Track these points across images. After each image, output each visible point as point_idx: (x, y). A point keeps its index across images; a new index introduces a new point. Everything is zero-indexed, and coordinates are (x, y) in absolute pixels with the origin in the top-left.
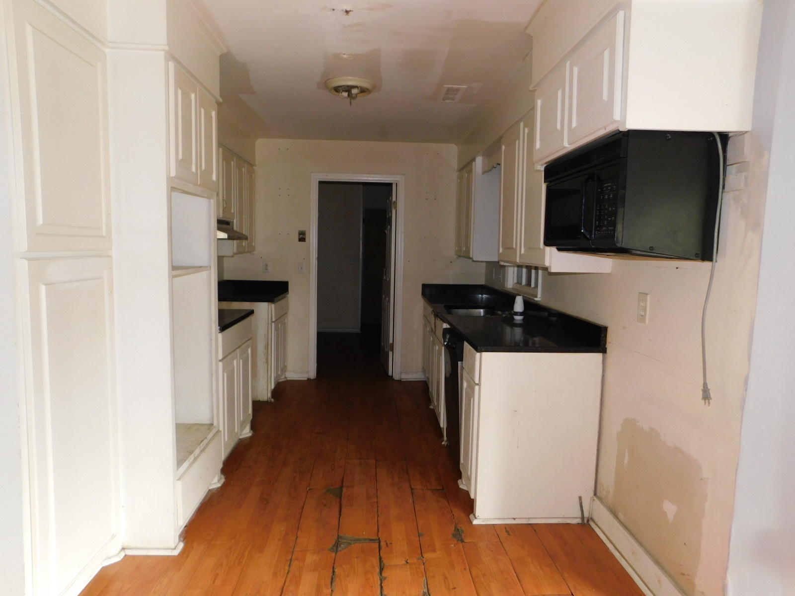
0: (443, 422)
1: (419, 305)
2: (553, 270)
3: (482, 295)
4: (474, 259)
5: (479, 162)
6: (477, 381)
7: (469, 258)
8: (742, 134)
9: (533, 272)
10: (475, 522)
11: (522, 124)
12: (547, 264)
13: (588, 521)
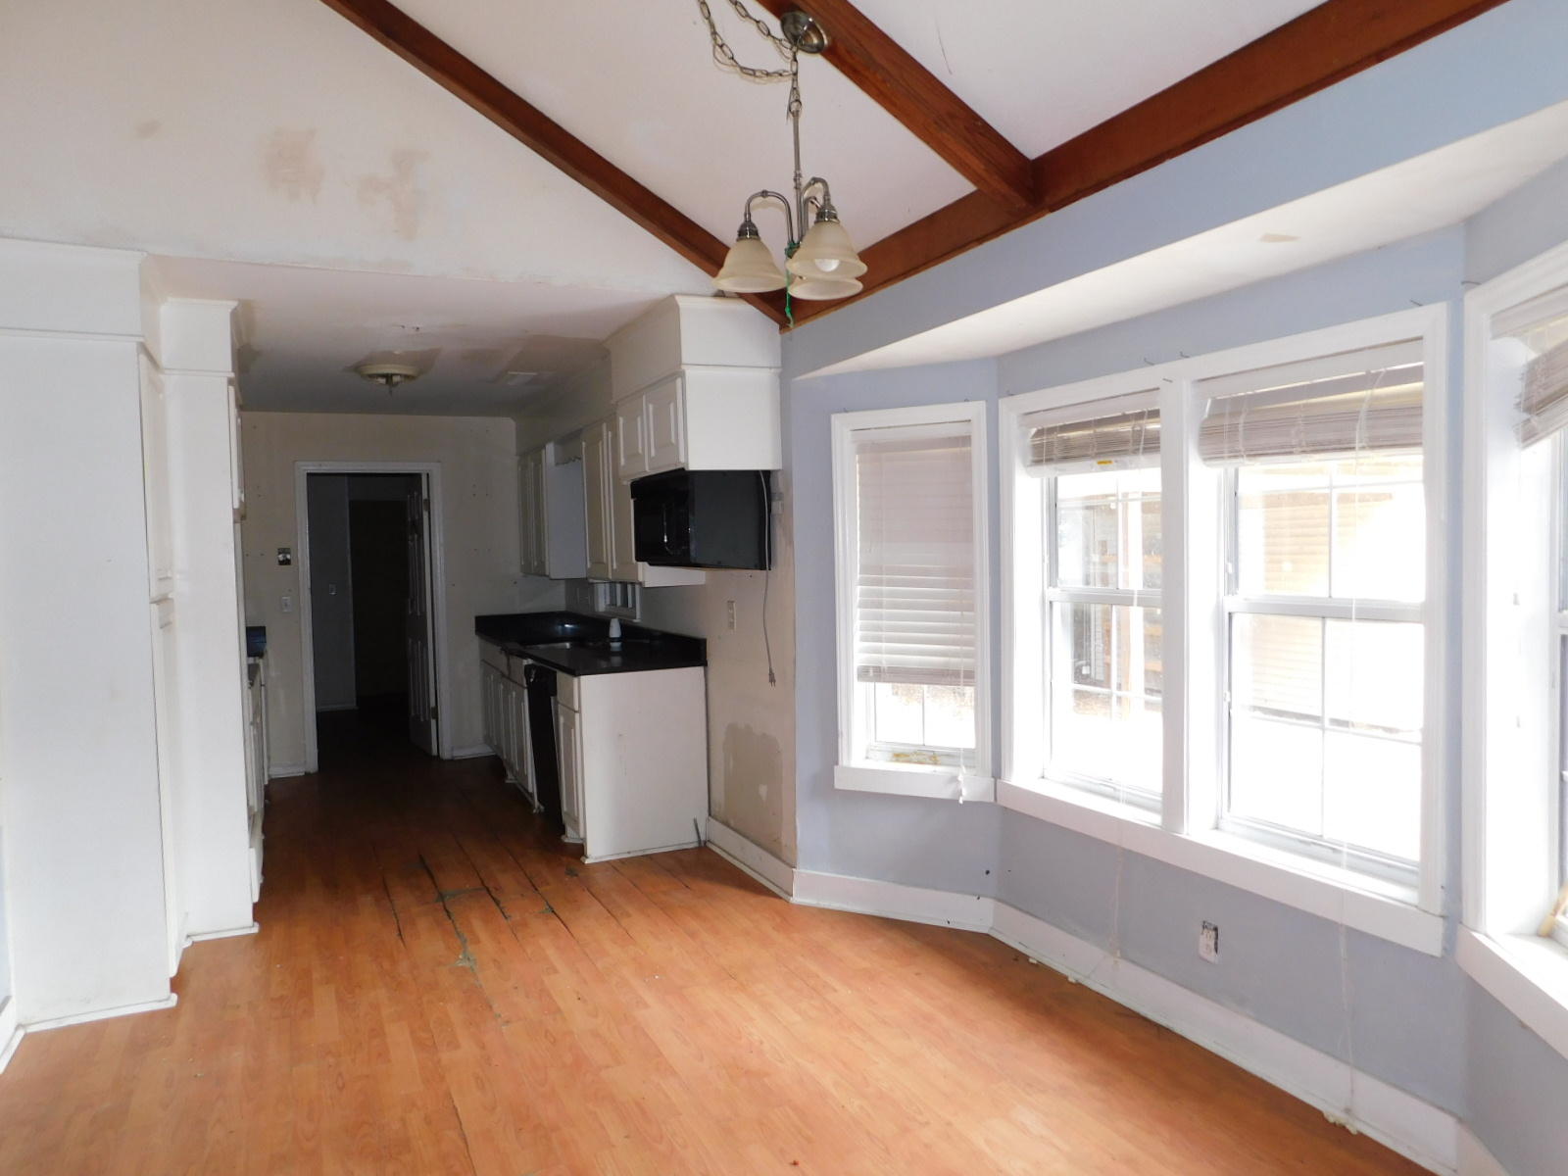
0: (532, 786)
1: (473, 644)
2: (647, 585)
3: (563, 625)
4: (553, 577)
5: (550, 449)
6: (576, 708)
7: (545, 576)
8: (776, 471)
9: (629, 587)
10: (587, 862)
11: (604, 426)
12: (640, 579)
13: (705, 843)
